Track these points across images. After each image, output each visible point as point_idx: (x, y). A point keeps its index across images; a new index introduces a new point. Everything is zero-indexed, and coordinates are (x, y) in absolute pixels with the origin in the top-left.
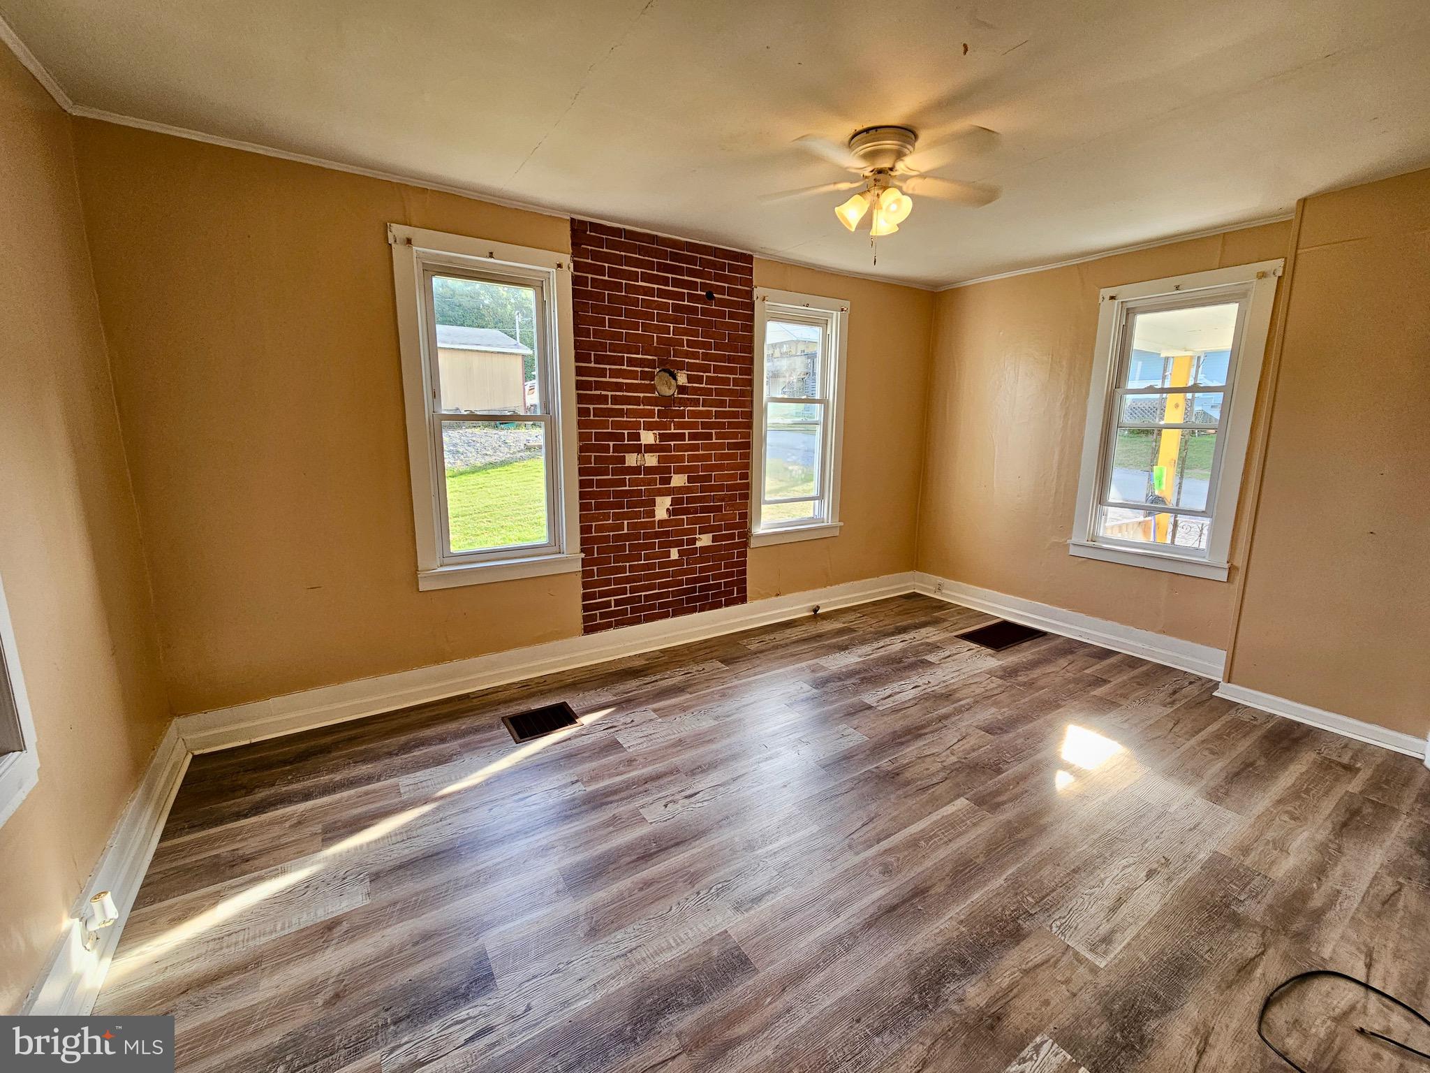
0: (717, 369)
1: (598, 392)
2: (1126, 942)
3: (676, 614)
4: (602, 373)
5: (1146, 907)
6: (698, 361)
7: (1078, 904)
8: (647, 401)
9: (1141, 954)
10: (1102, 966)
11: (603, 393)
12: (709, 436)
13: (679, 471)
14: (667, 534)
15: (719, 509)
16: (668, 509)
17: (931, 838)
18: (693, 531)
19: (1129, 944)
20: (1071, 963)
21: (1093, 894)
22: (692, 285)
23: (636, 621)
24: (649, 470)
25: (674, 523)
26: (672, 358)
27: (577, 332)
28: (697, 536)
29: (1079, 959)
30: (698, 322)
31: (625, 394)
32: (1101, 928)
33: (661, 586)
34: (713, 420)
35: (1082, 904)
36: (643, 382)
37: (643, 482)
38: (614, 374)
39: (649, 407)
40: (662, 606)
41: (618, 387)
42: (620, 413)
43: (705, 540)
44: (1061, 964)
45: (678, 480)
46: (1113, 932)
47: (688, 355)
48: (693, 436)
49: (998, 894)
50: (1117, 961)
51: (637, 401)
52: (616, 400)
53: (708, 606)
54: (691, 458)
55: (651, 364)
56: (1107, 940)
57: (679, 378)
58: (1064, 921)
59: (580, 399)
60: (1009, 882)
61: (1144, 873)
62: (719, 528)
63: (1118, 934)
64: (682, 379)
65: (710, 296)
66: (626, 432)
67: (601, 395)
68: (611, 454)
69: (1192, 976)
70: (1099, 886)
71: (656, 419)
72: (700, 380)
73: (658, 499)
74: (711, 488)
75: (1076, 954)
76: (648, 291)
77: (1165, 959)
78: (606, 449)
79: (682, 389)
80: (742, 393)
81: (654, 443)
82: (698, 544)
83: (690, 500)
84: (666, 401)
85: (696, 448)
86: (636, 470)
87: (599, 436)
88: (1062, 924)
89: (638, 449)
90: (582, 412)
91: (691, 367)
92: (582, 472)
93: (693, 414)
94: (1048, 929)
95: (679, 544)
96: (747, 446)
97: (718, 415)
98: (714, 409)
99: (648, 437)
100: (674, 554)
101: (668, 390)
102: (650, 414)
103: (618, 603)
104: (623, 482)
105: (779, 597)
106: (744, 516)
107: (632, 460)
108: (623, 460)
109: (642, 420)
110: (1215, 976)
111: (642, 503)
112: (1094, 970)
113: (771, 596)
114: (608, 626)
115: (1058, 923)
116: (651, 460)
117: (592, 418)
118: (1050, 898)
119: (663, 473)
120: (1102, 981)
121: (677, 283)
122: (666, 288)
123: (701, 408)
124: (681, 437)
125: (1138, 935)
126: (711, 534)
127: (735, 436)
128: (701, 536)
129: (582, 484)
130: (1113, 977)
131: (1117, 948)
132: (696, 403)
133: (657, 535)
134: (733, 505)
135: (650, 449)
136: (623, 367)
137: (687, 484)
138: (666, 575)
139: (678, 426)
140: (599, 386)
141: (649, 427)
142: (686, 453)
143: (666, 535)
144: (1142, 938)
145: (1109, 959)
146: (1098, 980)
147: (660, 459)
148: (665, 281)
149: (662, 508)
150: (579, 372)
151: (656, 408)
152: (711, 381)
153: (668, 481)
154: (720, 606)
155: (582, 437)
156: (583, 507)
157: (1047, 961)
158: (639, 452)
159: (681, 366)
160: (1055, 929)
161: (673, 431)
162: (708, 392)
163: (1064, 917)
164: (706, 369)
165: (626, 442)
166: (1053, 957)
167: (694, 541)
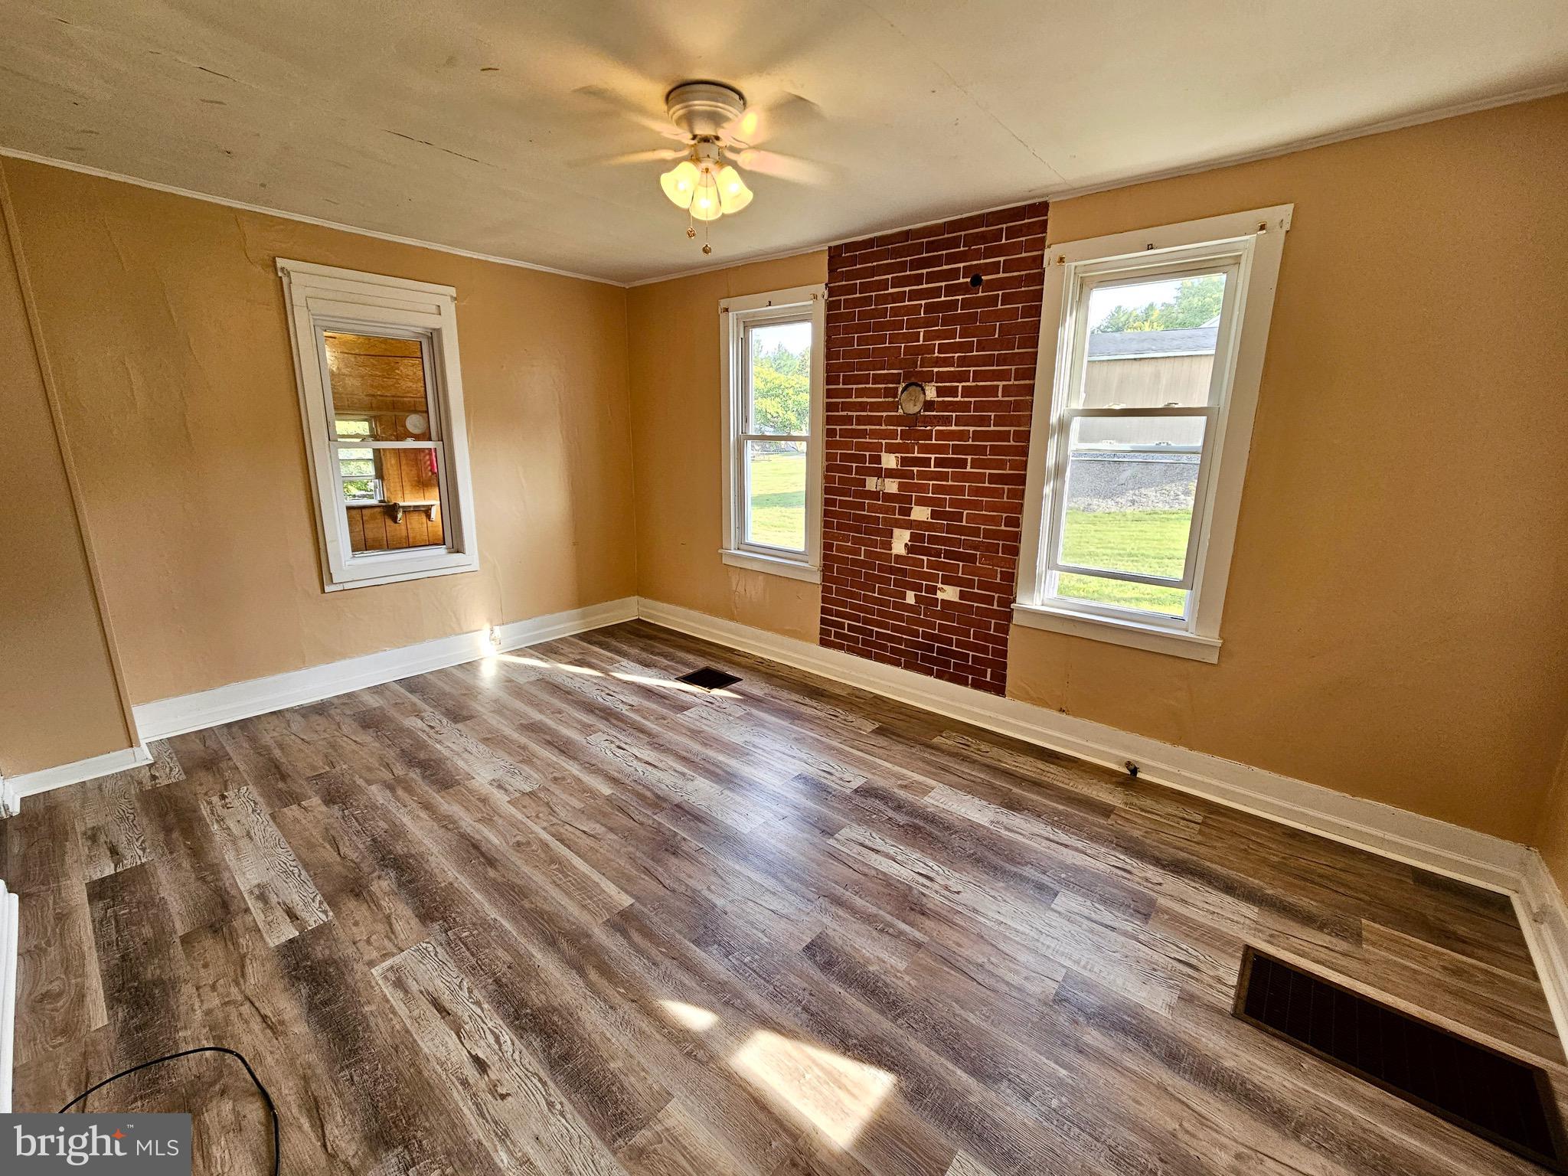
0: (978, 376)
1: (844, 413)
2: (391, 999)
3: (908, 666)
4: (848, 393)
5: (430, 1036)
6: (952, 369)
7: (449, 971)
8: (890, 421)
9: (373, 1008)
10: (373, 971)
11: (850, 413)
12: (962, 464)
13: (922, 502)
14: (903, 572)
15: (971, 559)
16: (906, 545)
17: (562, 872)
18: (934, 578)
19: (388, 1001)
20: (385, 949)
21: (461, 989)
22: (954, 275)
23: (867, 655)
24: (889, 497)
25: (911, 562)
26: (919, 369)
27: (829, 355)
28: (940, 585)
29: (385, 956)
30: (955, 320)
31: (869, 414)
32: (415, 982)
33: (895, 628)
34: (970, 442)
35: (449, 975)
36: (887, 400)
37: (880, 509)
38: (861, 393)
39: (892, 427)
40: (893, 650)
41: (862, 407)
42: (863, 434)
43: (949, 593)
44: (386, 941)
45: (920, 513)
46: (406, 992)
47: (938, 362)
48: (939, 463)
49: (477, 911)
50: (373, 984)
51: (878, 421)
52: (860, 420)
53: (947, 676)
54: (938, 489)
55: (896, 379)
56: (399, 984)
57: (927, 393)
58: (432, 954)
59: (829, 420)
60: (492, 922)
61: (481, 1055)
62: (970, 584)
63: (402, 996)
64: (931, 393)
65: (976, 281)
66: (867, 454)
67: (847, 416)
68: (853, 476)
69: (332, 1045)
70: (471, 997)
71: (899, 441)
72: (953, 392)
73: (897, 532)
74: (961, 530)
75: (393, 955)
76: (900, 297)
77: (360, 1028)
78: (849, 470)
79: (929, 405)
80: (1018, 406)
81: (895, 467)
82: (940, 595)
83: (933, 540)
84: (911, 420)
85: (943, 476)
86: (874, 495)
87: (844, 457)
88: (429, 952)
89: (878, 473)
90: (830, 433)
91: (941, 377)
92: (827, 490)
93: (941, 435)
94: (427, 940)
95: (917, 588)
96: (1022, 480)
97: (977, 436)
98: (972, 429)
99: (890, 461)
100: (910, 598)
101: (912, 408)
102: (893, 435)
103: (851, 628)
104: (861, 507)
105: (1064, 715)
106: (1010, 578)
107: (872, 484)
108: (863, 483)
109: (884, 442)
110: (321, 1069)
111: (878, 532)
112: (371, 964)
113: (1049, 707)
114: (840, 647)
115: (431, 949)
116: (892, 486)
117: (838, 438)
118: (464, 949)
119: (903, 501)
120: (359, 967)
121: (931, 278)
122: (920, 287)
123: (954, 428)
124: (926, 462)
125: (394, 1013)
126: (959, 589)
127: (1000, 465)
128: (945, 587)
129: (827, 502)
130: (358, 976)
131: (388, 990)
132: (947, 421)
133: (892, 571)
134: (991, 558)
135: (891, 474)
136: (867, 386)
137: (930, 520)
138: (900, 618)
139: (924, 449)
140: (846, 407)
141: (891, 449)
142: (931, 483)
143: (902, 574)
144: (391, 1016)
145: (377, 978)
146: (361, 963)
147: (901, 486)
148: (918, 280)
149: (900, 542)
150: (829, 394)
151: (899, 429)
152: (967, 391)
153: (907, 512)
154: (966, 684)
155: (829, 457)
156: (827, 525)
157: (393, 933)
158: (879, 476)
159: (929, 378)
160: (424, 945)
161: (916, 455)
162: (965, 407)
163: (436, 956)
164: (962, 377)
165: (867, 465)
166: (396, 938)
167: (934, 590)
